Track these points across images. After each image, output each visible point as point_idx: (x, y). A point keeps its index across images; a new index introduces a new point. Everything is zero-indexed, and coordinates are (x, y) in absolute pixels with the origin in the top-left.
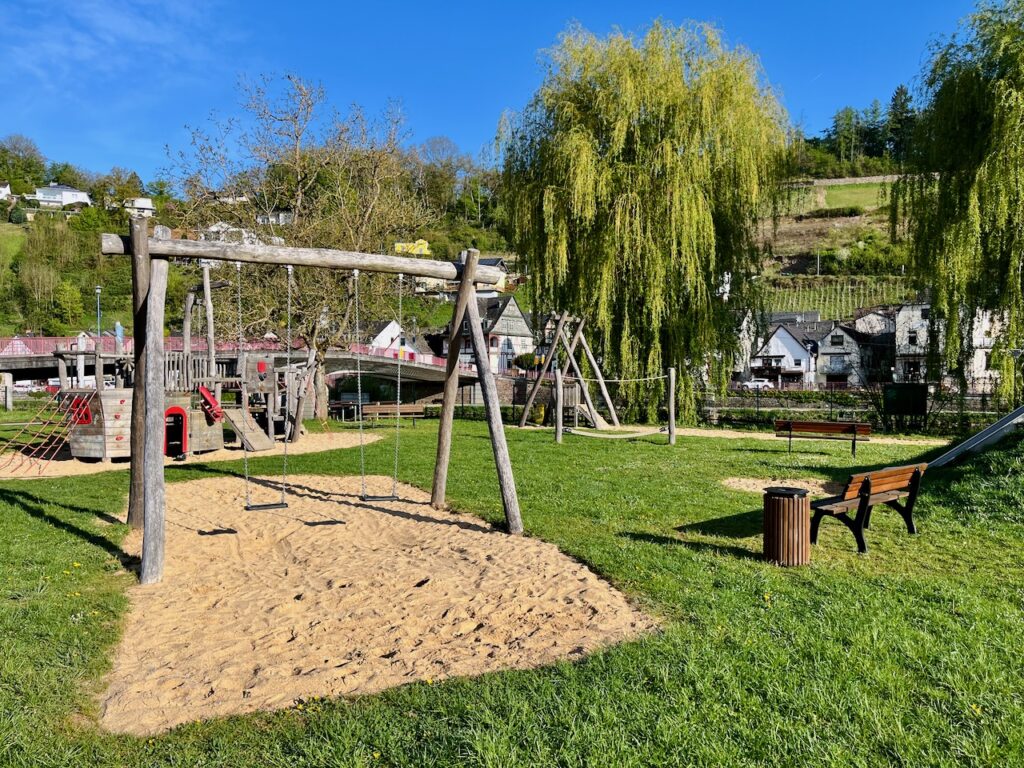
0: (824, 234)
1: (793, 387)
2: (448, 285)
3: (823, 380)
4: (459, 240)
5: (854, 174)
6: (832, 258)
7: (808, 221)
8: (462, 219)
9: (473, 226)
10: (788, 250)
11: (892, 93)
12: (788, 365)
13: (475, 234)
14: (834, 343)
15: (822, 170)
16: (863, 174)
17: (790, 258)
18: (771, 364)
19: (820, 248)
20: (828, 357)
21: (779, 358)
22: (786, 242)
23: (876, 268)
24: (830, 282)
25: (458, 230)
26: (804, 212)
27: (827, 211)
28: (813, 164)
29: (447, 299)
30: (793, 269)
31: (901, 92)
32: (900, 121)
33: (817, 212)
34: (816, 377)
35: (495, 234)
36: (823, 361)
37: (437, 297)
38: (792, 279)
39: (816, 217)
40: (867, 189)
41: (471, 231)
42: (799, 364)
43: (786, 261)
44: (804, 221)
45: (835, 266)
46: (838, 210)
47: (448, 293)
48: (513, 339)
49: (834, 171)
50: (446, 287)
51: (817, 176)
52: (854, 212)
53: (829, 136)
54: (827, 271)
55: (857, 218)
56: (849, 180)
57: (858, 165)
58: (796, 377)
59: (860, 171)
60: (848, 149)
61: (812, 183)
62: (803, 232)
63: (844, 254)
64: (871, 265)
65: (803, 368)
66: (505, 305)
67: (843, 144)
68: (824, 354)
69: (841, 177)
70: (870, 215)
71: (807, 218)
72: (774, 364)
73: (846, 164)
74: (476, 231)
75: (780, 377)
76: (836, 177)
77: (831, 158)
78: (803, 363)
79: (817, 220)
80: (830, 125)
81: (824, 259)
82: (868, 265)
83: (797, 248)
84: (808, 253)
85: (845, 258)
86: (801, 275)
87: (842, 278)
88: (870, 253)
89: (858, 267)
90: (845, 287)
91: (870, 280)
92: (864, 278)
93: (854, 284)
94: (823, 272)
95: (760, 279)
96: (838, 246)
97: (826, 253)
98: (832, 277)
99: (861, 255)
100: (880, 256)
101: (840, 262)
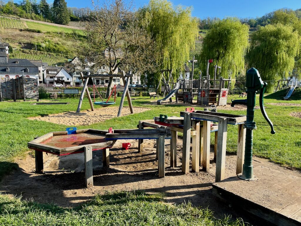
0: (33, 37)
1: (68, 86)
3: (75, 84)
5: (32, 19)
6: (40, 46)
7: (24, 32)
10: (23, 40)
12: (65, 79)
14: (77, 74)
15: (22, 15)
16: (35, 19)
17: (24, 43)
18: (60, 79)
19: (34, 42)
20: (76, 78)
21: (62, 77)
22: (20, 38)
23: (54, 51)
26: (22, 29)
27: (30, 30)
28: (17, 12)
30: (25, 47)
32: (44, 6)
33: (27, 29)
34: (73, 83)
36: (74, 79)
38: (29, 51)
40: (38, 25)
42: (68, 80)
43: (23, 44)
45: (41, 48)
46: (34, 30)
49: (26, 16)
51: (20, 16)
52: (39, 32)
53: (21, 4)
54: (40, 50)
55: (41, 34)
56: (30, 20)
57: (33, 16)
58: (68, 83)
59: (34, 18)
60: (29, 10)
61: (20, 19)
62: (25, 35)
63: (44, 45)
64: (52, 50)
65: (69, 81)
67: (28, 8)
68: (74, 77)
69: (28, 19)
70: (45, 34)
71: (24, 30)
72: (61, 79)
73: (29, 15)
75: (64, 83)
76: (26, 18)
77: (24, 12)
78: (70, 79)
79: (27, 32)
81: (37, 45)
82: (51, 50)
83: (26, 41)
84: (30, 43)
85: (44, 46)
86: (32, 50)
87: (46, 53)
88: (51, 46)
89: (49, 50)
90: (48, 56)
91: (54, 54)
92: (52, 53)
93: (50, 55)
94: (38, 50)
95: (17, 50)
96: (39, 42)
97: (37, 44)
98: (42, 52)
99: (49, 46)
100: (55, 47)
101: (43, 48)
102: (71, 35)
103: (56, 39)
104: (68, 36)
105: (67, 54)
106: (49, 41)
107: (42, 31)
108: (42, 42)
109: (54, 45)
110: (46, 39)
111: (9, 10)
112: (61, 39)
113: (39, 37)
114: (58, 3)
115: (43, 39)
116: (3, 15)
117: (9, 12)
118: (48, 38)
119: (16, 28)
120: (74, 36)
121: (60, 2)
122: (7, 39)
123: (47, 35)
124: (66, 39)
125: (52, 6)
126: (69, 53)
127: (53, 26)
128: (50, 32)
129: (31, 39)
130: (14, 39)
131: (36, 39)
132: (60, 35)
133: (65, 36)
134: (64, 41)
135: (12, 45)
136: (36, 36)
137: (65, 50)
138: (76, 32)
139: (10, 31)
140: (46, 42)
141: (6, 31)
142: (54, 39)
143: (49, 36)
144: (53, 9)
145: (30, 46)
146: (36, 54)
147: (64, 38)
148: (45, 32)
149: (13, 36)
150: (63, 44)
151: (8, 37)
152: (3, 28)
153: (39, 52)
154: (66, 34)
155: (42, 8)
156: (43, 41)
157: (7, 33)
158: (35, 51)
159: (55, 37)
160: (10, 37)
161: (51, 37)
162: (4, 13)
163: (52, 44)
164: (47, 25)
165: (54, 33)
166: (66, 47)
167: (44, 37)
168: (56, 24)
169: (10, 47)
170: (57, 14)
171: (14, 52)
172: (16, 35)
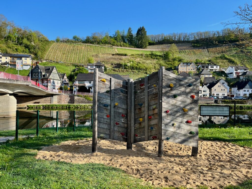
0: (121, 59)
2: (10, 62)
4: (10, 48)
5: (121, 46)
6: (126, 65)
7: (115, 56)
8: (10, 41)
9: (14, 44)
10: (114, 62)
11: (128, 29)
13: (16, 47)
15: (114, 44)
16: (123, 46)
17: (115, 64)
19: (122, 62)
22: (113, 60)
23: (136, 69)
24: (128, 71)
25: (9, 45)
26: (114, 54)
27: (120, 54)
28: (111, 42)
29: (10, 67)
30: (116, 67)
31: (130, 29)
32: (130, 35)
35: (24, 48)
37: (6, 66)
38: (118, 70)
39: (117, 55)
40: (125, 50)
41: (14, 45)
43: (114, 65)
44: (114, 55)
45: (127, 67)
46: (122, 54)
47: (11, 65)
48: (55, 81)
49: (117, 45)
50: (9, 62)
51: (113, 45)
52: (126, 55)
53: (114, 36)
54: (126, 68)
55: (127, 56)
56: (119, 47)
57: (122, 44)
59: (122, 46)
60: (119, 40)
61: (112, 47)
62: (116, 58)
63: (129, 64)
66: (52, 69)
67: (118, 39)
69: (118, 46)
70: (130, 56)
71: (115, 55)
73: (119, 44)
74: (16, 46)
76: (117, 46)
77: (116, 41)
79: (117, 56)
80: (114, 34)
82: (134, 68)
83: (116, 62)
84: (119, 64)
86: (120, 69)
87: (130, 70)
88: (134, 65)
89: (132, 68)
90: (132, 73)
91: (137, 71)
92: (135, 71)
93: (133, 72)
94: (124, 69)
95: (110, 69)
96: (126, 62)
97: (124, 64)
98: (128, 70)
99: (133, 65)
100: (137, 66)
101: (128, 67)
102: (150, 56)
103: (138, 60)
104: (147, 56)
105: (146, 71)
106: (133, 61)
107: (128, 54)
108: (127, 62)
109: (137, 64)
110: (131, 60)
111: (105, 41)
112: (141, 59)
113: (126, 59)
114: (140, 32)
115: (129, 60)
116: (101, 45)
117: (106, 43)
118: (132, 59)
119: (110, 54)
120: (153, 56)
121: (141, 31)
122: (103, 61)
123: (131, 57)
124: (146, 59)
125: (136, 35)
126: (148, 69)
127: (136, 50)
128: (134, 54)
129: (120, 61)
130: (108, 61)
131: (124, 60)
132: (141, 56)
133: (145, 56)
134: (144, 61)
135: (106, 66)
136: (124, 58)
137: (145, 67)
138: (154, 53)
139: (105, 56)
140: (130, 62)
141: (103, 56)
142: (137, 60)
143: (133, 58)
144: (137, 38)
145: (119, 66)
146: (123, 72)
147: (144, 58)
148: (130, 54)
149: (107, 59)
150: (143, 63)
151: (104, 60)
152: (101, 54)
153: (125, 70)
154: (146, 55)
155: (128, 37)
156: (129, 61)
157: (104, 57)
158: (123, 69)
159: (137, 58)
160: (105, 60)
161: (135, 58)
162: (102, 43)
163: (135, 64)
164: (131, 50)
165: (136, 55)
166: (145, 65)
167: (130, 58)
168: (138, 49)
169: (105, 67)
170: (139, 41)
171: (107, 71)
172: (109, 58)
